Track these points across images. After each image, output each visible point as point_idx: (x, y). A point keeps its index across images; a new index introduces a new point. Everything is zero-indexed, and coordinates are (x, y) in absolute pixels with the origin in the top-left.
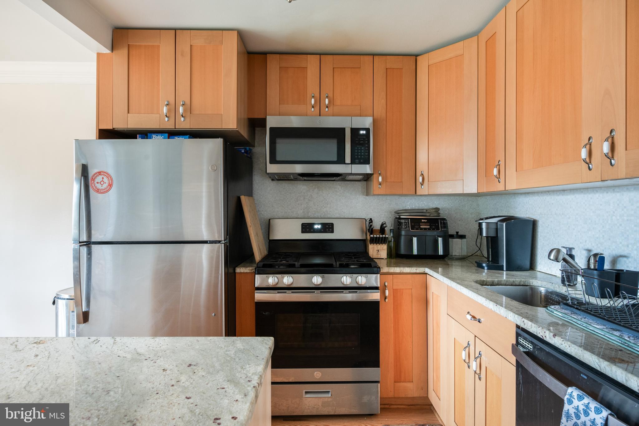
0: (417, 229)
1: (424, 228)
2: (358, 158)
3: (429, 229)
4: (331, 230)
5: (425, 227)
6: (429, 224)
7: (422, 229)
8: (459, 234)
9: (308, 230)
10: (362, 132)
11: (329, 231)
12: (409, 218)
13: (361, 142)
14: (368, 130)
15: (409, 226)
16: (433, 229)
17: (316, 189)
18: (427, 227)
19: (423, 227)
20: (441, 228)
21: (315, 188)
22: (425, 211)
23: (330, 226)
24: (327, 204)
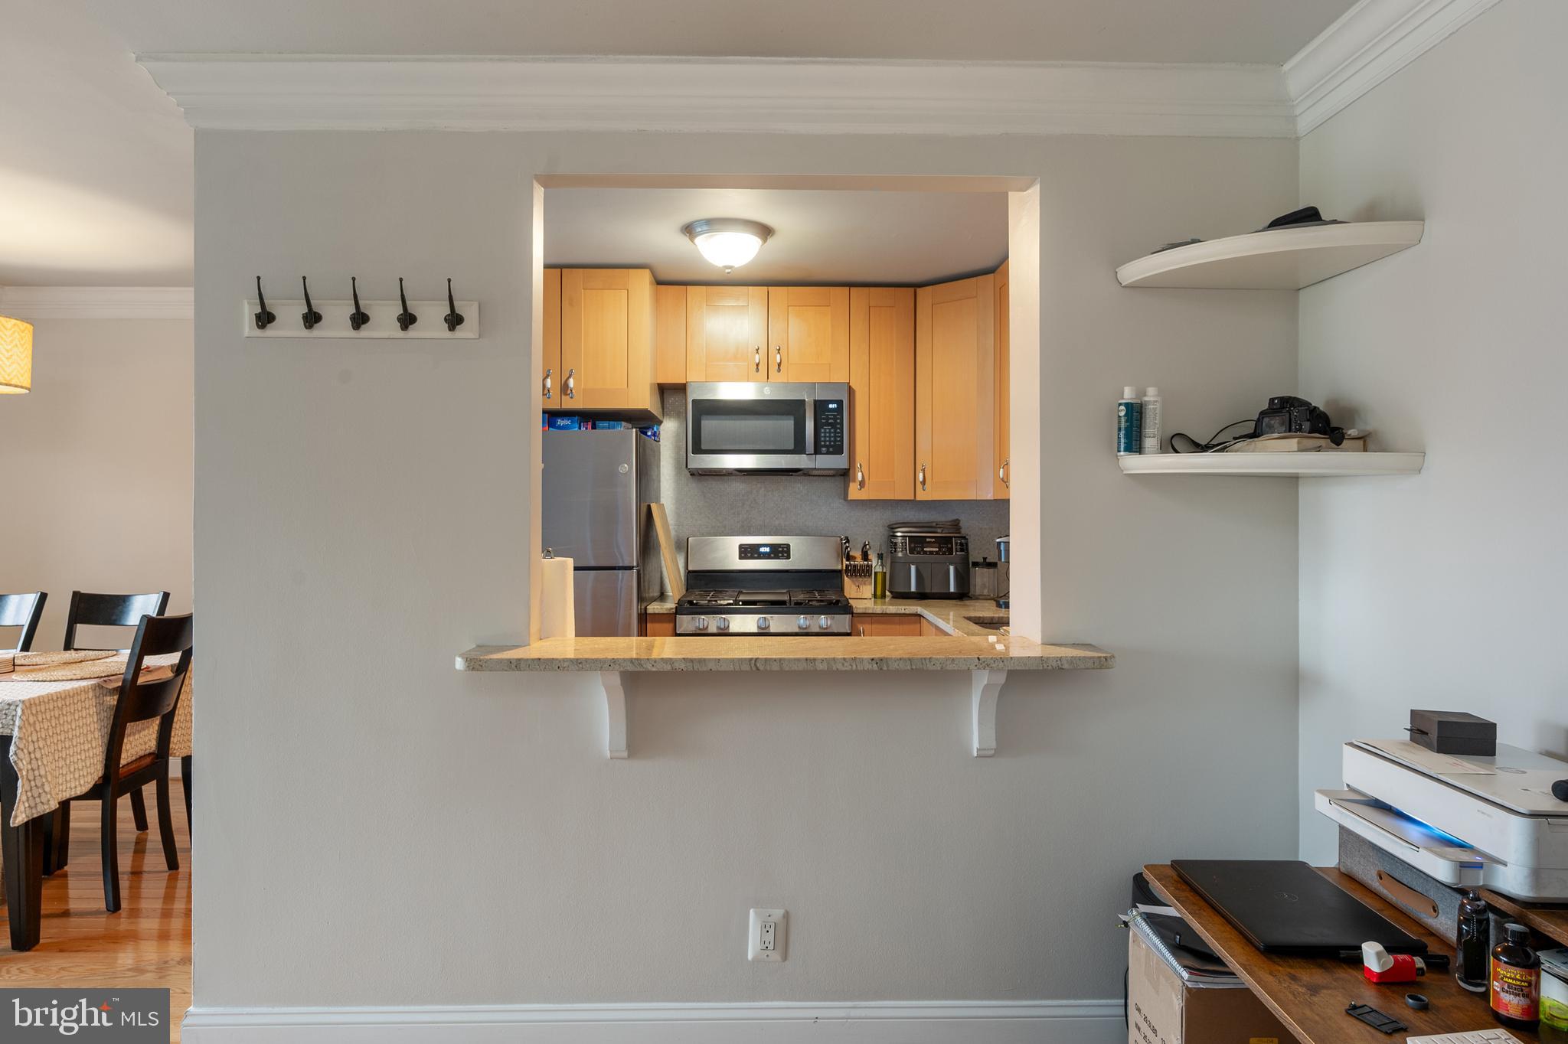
0: (919, 553)
1: (930, 552)
2: (825, 446)
3: (937, 553)
4: (785, 555)
5: (931, 549)
6: (937, 545)
7: (925, 553)
8: (988, 560)
9: (749, 555)
10: (831, 406)
11: (783, 556)
12: (906, 536)
13: (830, 421)
14: (840, 403)
15: (906, 548)
16: (944, 553)
17: (763, 489)
18: (934, 550)
19: (928, 549)
20: (956, 551)
21: (761, 488)
22: (934, 524)
23: (785, 549)
24: (781, 514)
